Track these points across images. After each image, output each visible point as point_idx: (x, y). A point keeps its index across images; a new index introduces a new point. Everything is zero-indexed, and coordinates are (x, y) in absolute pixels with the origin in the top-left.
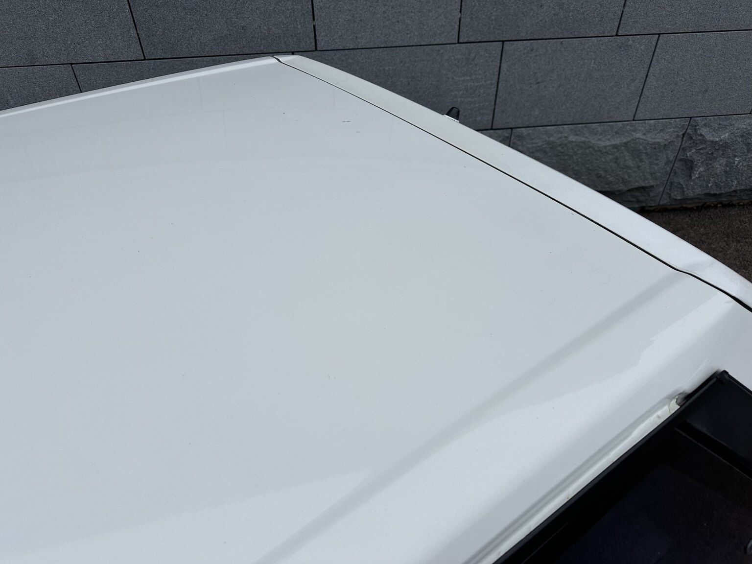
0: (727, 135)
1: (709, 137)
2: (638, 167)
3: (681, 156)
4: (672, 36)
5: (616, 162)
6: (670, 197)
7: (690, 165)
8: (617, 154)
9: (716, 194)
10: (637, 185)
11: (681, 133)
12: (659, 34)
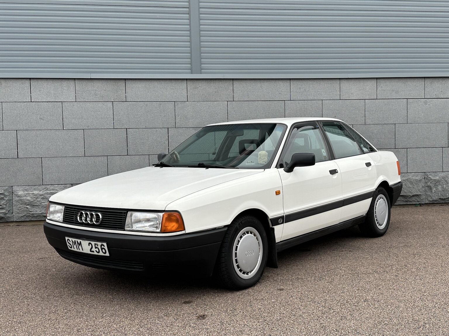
0: (438, 178)
1: (432, 178)
2: (414, 187)
3: (426, 185)
4: (411, 149)
5: (406, 186)
6: (428, 200)
7: (430, 188)
8: (405, 183)
9: (443, 199)
10: (415, 194)
11: (424, 177)
12: (407, 148)
